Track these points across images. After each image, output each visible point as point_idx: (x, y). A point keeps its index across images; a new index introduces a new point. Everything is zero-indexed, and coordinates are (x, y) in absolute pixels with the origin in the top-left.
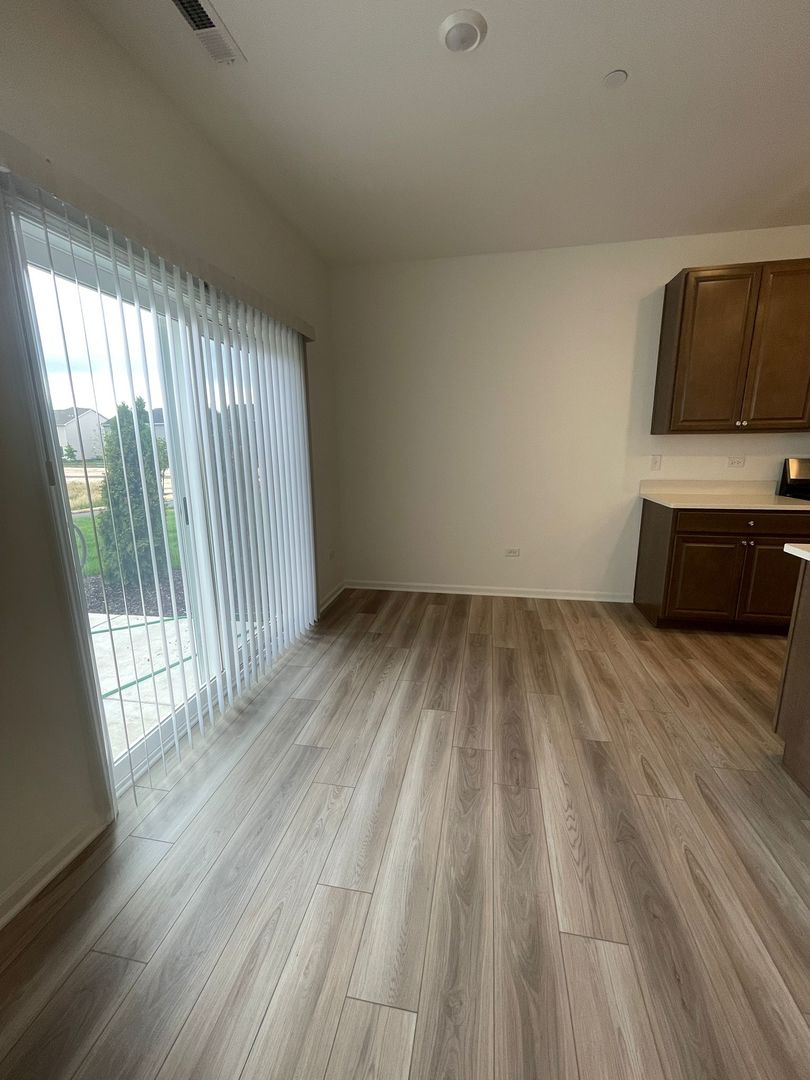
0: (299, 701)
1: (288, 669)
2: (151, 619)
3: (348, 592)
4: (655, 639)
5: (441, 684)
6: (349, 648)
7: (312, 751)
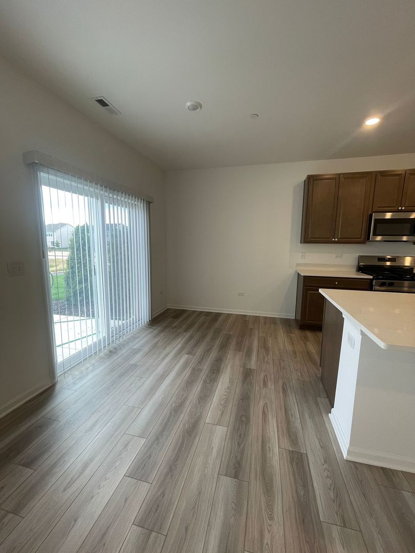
0: (135, 349)
1: (134, 338)
2: (82, 318)
3: (168, 309)
4: (297, 333)
5: (195, 345)
6: (161, 332)
7: (135, 366)
